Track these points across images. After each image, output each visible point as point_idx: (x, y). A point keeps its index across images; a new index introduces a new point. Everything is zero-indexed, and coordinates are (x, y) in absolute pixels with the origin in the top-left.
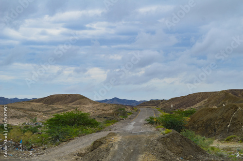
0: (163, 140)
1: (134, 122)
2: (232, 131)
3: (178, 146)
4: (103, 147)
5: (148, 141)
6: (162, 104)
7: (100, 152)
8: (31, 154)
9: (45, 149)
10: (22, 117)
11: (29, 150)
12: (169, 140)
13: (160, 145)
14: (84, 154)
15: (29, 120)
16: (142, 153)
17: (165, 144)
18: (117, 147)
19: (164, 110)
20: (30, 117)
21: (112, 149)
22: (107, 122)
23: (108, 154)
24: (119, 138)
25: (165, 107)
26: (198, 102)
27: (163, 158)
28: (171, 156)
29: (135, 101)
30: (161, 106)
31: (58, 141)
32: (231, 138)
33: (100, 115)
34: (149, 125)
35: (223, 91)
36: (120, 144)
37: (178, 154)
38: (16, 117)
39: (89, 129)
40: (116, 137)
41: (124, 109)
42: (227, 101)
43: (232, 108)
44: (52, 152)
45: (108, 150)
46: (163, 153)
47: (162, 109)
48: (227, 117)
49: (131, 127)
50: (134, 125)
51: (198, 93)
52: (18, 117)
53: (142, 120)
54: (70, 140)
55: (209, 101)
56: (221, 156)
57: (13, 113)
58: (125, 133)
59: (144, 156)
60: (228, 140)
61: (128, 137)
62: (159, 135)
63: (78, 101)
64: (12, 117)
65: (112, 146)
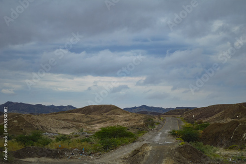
0: (179, 149)
1: (161, 133)
2: (234, 142)
3: (189, 154)
4: (140, 153)
5: (169, 150)
6: (186, 114)
7: (138, 157)
8: (92, 158)
9: (100, 155)
10: (71, 128)
11: (89, 155)
12: (183, 149)
13: (177, 153)
14: (127, 158)
15: (77, 130)
16: (165, 158)
17: (180, 152)
18: (149, 154)
19: (187, 120)
20: (77, 127)
21: (146, 155)
22: (139, 133)
23: (143, 158)
24: (150, 148)
25: (188, 117)
26: (216, 113)
27: (179, 161)
28: (184, 160)
29: (162, 109)
30: (185, 116)
31: (108, 149)
32: (233, 147)
33: (133, 126)
34: (172, 137)
35: (237, 104)
36: (151, 152)
37: (189, 159)
38: (66, 128)
39: (127, 139)
40: (148, 147)
41: (152, 120)
42: (240, 113)
43: (235, 124)
44: (106, 157)
45: (143, 156)
46: (179, 158)
47: (185, 119)
48: (231, 131)
49: (158, 138)
50: (161, 136)
51: (216, 105)
52: (68, 128)
53: (167, 131)
54: (116, 148)
55: (225, 112)
56: (218, 160)
57: (64, 125)
58: (154, 144)
59: (166, 160)
60: (231, 149)
61: (156, 147)
62: (177, 146)
63: (112, 111)
64: (64, 128)
65: (146, 153)
